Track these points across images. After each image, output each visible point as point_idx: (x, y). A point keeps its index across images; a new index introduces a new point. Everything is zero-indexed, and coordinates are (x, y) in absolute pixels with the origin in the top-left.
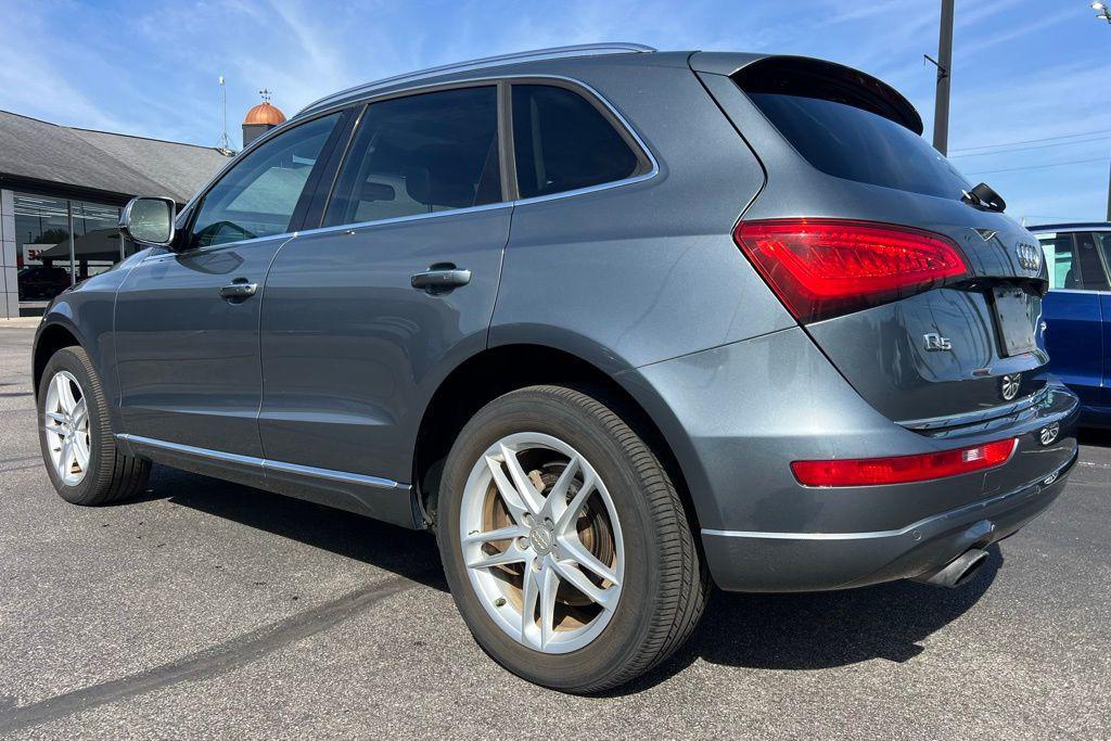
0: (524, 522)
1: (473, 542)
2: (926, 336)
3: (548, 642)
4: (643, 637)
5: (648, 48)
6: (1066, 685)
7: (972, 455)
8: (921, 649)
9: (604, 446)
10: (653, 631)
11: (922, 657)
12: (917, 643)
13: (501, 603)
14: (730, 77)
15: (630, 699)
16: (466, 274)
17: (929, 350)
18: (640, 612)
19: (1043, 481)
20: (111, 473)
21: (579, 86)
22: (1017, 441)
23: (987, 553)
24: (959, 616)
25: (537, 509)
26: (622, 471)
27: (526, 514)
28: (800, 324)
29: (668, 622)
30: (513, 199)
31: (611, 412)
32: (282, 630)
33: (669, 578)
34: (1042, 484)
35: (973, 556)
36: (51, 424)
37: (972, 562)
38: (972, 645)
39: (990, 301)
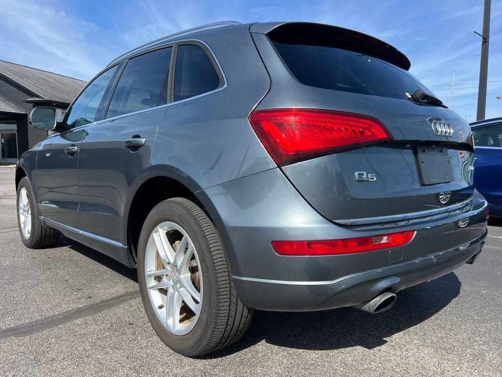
0: (168, 267)
1: (150, 276)
2: (356, 174)
3: (176, 329)
4: (210, 331)
5: (237, 22)
6: (458, 369)
7: (385, 240)
8: (386, 342)
9: (195, 230)
10: (214, 328)
11: (383, 347)
12: (385, 339)
13: (161, 307)
14: (266, 35)
15: (214, 361)
16: (143, 140)
17: (358, 181)
18: (207, 317)
19: (458, 248)
20: (40, 234)
21: (203, 44)
22: (415, 232)
23: (395, 295)
24: (417, 324)
25: (172, 261)
26: (201, 243)
27: (169, 263)
28: (278, 167)
29: (223, 324)
30: (171, 102)
31: (203, 212)
32: (73, 313)
33: (221, 301)
34: (458, 250)
35: (384, 296)
36: (21, 211)
37: (384, 299)
38: (415, 341)
39: (415, 154)
